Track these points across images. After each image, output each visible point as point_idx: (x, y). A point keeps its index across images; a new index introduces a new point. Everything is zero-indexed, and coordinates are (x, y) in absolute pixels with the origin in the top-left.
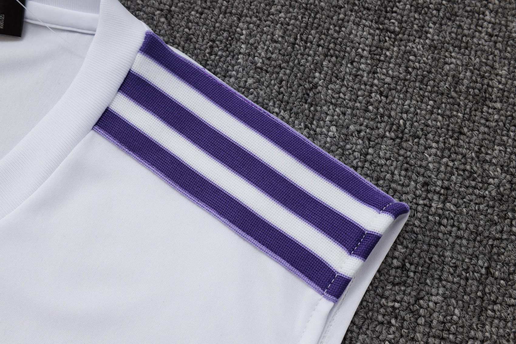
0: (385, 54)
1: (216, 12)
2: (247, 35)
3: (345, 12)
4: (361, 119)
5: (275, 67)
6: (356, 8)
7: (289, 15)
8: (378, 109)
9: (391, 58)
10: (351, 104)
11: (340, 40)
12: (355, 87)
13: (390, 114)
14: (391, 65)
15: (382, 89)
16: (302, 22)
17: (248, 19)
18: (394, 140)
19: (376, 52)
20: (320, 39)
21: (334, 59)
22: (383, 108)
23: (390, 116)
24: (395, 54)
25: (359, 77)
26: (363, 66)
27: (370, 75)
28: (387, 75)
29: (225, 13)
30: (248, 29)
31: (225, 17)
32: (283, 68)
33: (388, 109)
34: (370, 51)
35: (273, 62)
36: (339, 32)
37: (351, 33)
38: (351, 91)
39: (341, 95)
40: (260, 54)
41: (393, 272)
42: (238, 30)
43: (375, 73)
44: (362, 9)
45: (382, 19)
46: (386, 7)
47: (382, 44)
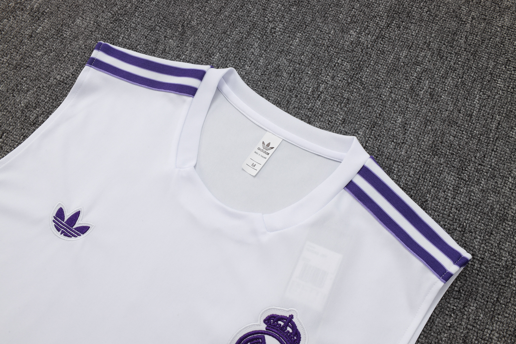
0: (460, 190)
1: (384, 157)
2: (397, 171)
3: (443, 167)
4: (446, 219)
5: (409, 189)
6: (449, 166)
7: (417, 165)
8: (454, 216)
9: (463, 193)
10: (442, 212)
11: (440, 180)
12: (445, 204)
13: (460, 219)
14: (462, 196)
15: (457, 207)
16: (423, 169)
17: (398, 163)
18: (460, 232)
19: (456, 189)
20: (431, 179)
21: (436, 189)
22: (457, 216)
23: (459, 220)
24: (465, 191)
25: (447, 199)
26: (449, 194)
27: (452, 199)
28: (460, 200)
29: (388, 158)
30: (398, 168)
31: (388, 161)
32: (413, 190)
33: (459, 217)
34: (453, 188)
35: (408, 186)
36: (440, 176)
37: (445, 178)
38: (443, 205)
39: (438, 207)
40: (402, 181)
41: (454, 293)
42: (393, 168)
43: (455, 198)
44: (451, 167)
45: (460, 173)
46: (462, 167)
47: (459, 185)
